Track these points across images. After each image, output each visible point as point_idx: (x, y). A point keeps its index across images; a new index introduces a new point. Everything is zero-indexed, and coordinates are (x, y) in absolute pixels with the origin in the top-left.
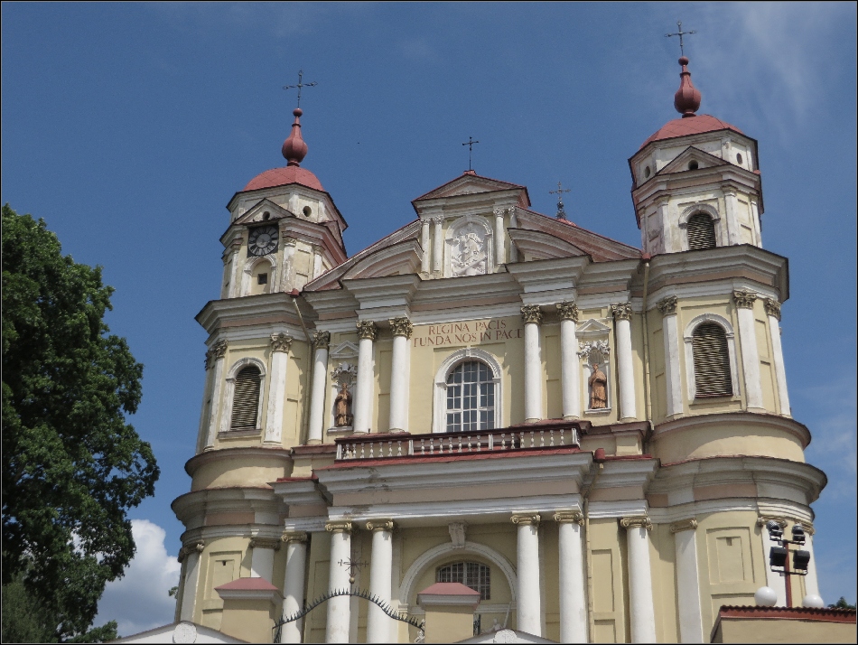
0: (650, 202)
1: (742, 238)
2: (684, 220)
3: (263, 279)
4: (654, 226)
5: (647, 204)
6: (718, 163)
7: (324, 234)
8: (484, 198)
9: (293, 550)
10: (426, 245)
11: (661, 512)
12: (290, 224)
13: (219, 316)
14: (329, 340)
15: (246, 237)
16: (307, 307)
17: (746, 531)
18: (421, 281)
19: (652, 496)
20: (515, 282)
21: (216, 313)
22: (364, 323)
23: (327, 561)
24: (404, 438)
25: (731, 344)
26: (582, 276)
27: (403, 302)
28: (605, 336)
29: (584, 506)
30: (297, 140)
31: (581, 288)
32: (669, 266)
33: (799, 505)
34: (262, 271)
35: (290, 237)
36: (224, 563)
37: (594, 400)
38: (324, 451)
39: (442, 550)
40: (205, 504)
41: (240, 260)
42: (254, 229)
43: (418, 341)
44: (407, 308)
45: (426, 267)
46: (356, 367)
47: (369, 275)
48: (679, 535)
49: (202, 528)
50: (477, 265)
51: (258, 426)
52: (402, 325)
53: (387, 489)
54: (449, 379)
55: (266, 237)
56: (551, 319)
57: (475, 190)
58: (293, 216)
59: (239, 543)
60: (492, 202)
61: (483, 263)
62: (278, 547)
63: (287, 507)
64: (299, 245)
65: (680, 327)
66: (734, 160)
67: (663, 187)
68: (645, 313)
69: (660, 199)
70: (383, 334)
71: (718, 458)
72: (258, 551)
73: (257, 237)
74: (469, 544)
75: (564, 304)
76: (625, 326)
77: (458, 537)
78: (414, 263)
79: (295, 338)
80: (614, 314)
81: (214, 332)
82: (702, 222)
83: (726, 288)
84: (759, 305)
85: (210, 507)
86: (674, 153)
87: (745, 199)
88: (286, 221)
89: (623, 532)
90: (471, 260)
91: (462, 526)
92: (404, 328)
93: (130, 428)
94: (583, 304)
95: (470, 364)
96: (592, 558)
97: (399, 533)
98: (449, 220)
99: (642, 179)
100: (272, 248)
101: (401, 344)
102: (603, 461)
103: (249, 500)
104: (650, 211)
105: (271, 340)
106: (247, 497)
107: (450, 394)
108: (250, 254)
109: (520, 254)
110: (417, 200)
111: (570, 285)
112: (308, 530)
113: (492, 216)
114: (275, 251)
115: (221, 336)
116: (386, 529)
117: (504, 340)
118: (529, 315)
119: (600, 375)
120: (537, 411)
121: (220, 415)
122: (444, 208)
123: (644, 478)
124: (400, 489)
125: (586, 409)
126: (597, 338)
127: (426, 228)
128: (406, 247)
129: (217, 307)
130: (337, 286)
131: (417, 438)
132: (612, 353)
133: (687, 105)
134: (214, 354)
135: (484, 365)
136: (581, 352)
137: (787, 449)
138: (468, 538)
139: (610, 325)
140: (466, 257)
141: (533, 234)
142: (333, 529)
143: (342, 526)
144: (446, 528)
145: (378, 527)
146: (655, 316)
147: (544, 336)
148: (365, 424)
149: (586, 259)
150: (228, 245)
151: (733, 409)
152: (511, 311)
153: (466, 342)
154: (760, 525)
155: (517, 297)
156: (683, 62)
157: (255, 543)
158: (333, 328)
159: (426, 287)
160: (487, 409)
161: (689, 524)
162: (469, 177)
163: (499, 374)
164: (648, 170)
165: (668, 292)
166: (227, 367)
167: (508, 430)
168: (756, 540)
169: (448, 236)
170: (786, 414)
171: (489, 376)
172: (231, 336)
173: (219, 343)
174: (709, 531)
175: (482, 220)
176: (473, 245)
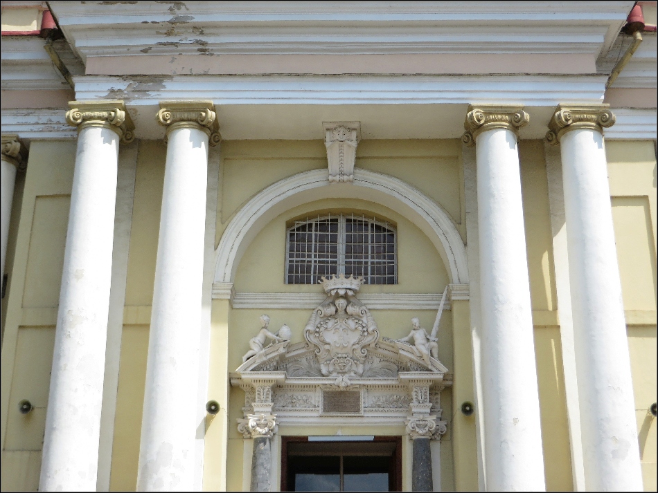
39: (305, 185)
53: (203, 49)
74: (362, 173)
77: (341, 156)
91: (354, 134)
97: (221, 149)
112: (22, 136)
116: (201, 125)
138: (360, 161)
142: (84, 119)
143: (105, 114)
144: (321, 143)
145: (183, 120)
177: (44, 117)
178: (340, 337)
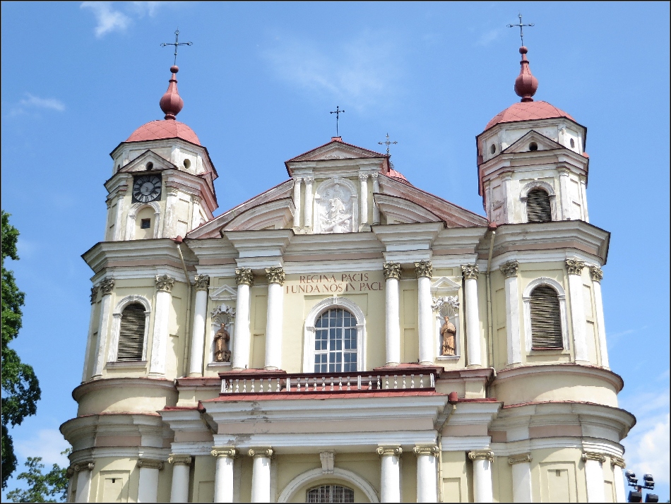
0: (495, 175)
1: (575, 214)
2: (524, 195)
3: (146, 224)
4: (497, 197)
5: (492, 177)
6: (555, 146)
7: (201, 185)
8: (351, 163)
9: (180, 472)
10: (297, 202)
11: (501, 446)
12: (172, 175)
13: (107, 256)
14: (209, 284)
15: (131, 184)
16: (189, 252)
17: (573, 465)
18: (295, 235)
19: (495, 434)
20: (379, 241)
21: (103, 253)
22: (242, 271)
23: (212, 481)
24: (282, 376)
25: (562, 305)
26: (437, 238)
27: (278, 253)
28: (456, 293)
29: (438, 439)
30: (175, 96)
31: (435, 249)
32: (512, 234)
33: (614, 443)
34: (145, 216)
35: (172, 187)
36: (114, 480)
37: (444, 348)
38: (205, 384)
39: (313, 475)
40: (96, 427)
41: (125, 205)
42: (138, 177)
43: (290, 289)
44: (281, 259)
45: (297, 222)
46: (234, 309)
47: (246, 228)
48: (514, 466)
49: (93, 448)
50: (343, 223)
51: (144, 359)
52: (276, 274)
53: (267, 420)
54: (318, 323)
55: (150, 186)
56: (410, 274)
57: (342, 155)
58: (175, 168)
59: (130, 465)
60: (358, 167)
61: (348, 222)
62: (163, 467)
63: (172, 433)
64: (180, 194)
65: (519, 288)
66: (568, 145)
67: (507, 164)
68: (488, 273)
69: (504, 175)
70: (259, 280)
71: (550, 403)
72: (145, 472)
73: (141, 185)
74: (337, 470)
75: (422, 263)
76: (472, 284)
77: (328, 463)
78: (287, 217)
79: (177, 279)
80: (463, 273)
81: (100, 270)
82: (539, 199)
83: (558, 257)
84: (586, 271)
85: (100, 430)
86: (516, 135)
87: (576, 178)
88: (170, 172)
89: (470, 463)
90: (338, 218)
91: (332, 455)
92: (278, 276)
93: (13, 353)
94: (437, 263)
95: (336, 310)
96: (443, 485)
97: (277, 459)
98: (318, 180)
99: (488, 155)
100: (155, 196)
101: (276, 290)
102: (455, 403)
103: (137, 425)
104: (494, 184)
105: (156, 281)
106: (135, 422)
107: (317, 337)
108: (134, 200)
109: (382, 215)
110: (290, 161)
111: (427, 247)
112: (191, 454)
113: (356, 179)
114: (159, 199)
115: (108, 274)
116: (266, 456)
117: (367, 291)
118: (391, 271)
119: (451, 326)
120: (395, 358)
121: (108, 347)
122: (314, 169)
123: (489, 418)
124: (279, 421)
125: (438, 355)
126: (448, 293)
127: (298, 186)
128: (281, 205)
129: (105, 248)
130: (217, 234)
131: (293, 376)
132: (461, 307)
133: (525, 90)
134: (100, 291)
135: (347, 312)
136: (434, 305)
137: (604, 396)
139: (460, 283)
140: (333, 215)
141: (395, 199)
142: (218, 454)
143: (227, 452)
144: (318, 455)
145: (259, 454)
146: (497, 277)
147: (402, 290)
148: (242, 361)
149: (442, 224)
150: (113, 190)
151: (563, 361)
152: (373, 266)
153: (334, 292)
154: (584, 460)
155: (380, 254)
156: (523, 51)
157: (142, 464)
158: (213, 273)
159: (298, 241)
160: (351, 351)
161: (525, 458)
162: (337, 143)
163: (362, 322)
164: (494, 148)
165: (511, 257)
166: (114, 303)
167: (374, 373)
168: (580, 473)
169: (317, 196)
170: (606, 366)
171: (355, 322)
172: (118, 275)
173: (106, 281)
174: (542, 464)
175: (347, 183)
176: (339, 205)
177: (201, 445)
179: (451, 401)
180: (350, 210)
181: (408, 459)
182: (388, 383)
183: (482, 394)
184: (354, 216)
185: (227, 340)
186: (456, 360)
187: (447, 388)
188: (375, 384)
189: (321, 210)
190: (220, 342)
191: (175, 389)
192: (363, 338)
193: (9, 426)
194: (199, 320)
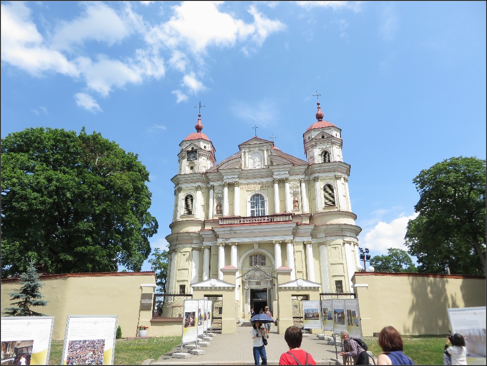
0: (310, 147)
1: (338, 159)
2: (320, 153)
3: (192, 168)
4: (311, 155)
6: (330, 136)
7: (210, 154)
8: (261, 145)
9: (207, 252)
10: (243, 159)
11: (315, 239)
13: (179, 179)
14: (214, 188)
15: (186, 155)
16: (207, 177)
17: (340, 245)
18: (242, 170)
19: (313, 235)
20: (271, 171)
22: (225, 183)
23: (217, 255)
24: (239, 218)
25: (335, 191)
26: (291, 169)
28: (298, 188)
29: (293, 238)
30: (200, 124)
31: (290, 173)
32: (317, 167)
33: (354, 237)
34: (192, 165)
35: (200, 155)
36: (184, 255)
37: (295, 206)
38: (214, 221)
39: (250, 251)
41: (185, 162)
42: (188, 152)
43: (241, 188)
44: (238, 178)
45: (243, 166)
46: (223, 196)
47: (226, 168)
48: (320, 246)
49: (177, 244)
50: (259, 165)
51: (193, 213)
53: (235, 233)
54: (251, 200)
55: (193, 155)
56: (282, 182)
57: (258, 142)
59: (190, 250)
60: (263, 146)
62: (200, 250)
63: (203, 238)
64: (203, 158)
65: (320, 185)
66: (335, 136)
67: (314, 143)
68: (309, 181)
69: (313, 147)
70: (231, 186)
72: (194, 251)
73: (190, 155)
74: (260, 249)
75: (286, 178)
76: (303, 185)
77: (256, 247)
78: (239, 163)
79: (203, 186)
80: (300, 181)
81: (177, 184)
82: (325, 154)
83: (332, 175)
84: (342, 179)
85: (179, 238)
86: (317, 133)
87: (338, 147)
88: (200, 150)
89: (305, 246)
90: (257, 164)
91: (258, 244)
92: (237, 184)
93: (149, 213)
94: (291, 178)
95: (257, 195)
96: (296, 253)
97: (239, 246)
98: (250, 151)
99: (307, 140)
101: (237, 189)
102: (299, 225)
104: (310, 150)
105: (196, 187)
106: (191, 235)
107: (251, 204)
108: (188, 160)
109: (271, 162)
110: (240, 145)
111: (287, 172)
112: (210, 245)
113: (263, 151)
114: (196, 159)
115: (180, 185)
116: (235, 245)
117: (268, 188)
118: (275, 181)
119: (296, 199)
120: (278, 211)
121: (181, 210)
122: (248, 148)
123: (311, 230)
124: (239, 233)
126: (296, 188)
127: (243, 154)
128: (238, 160)
129: (178, 177)
130: (216, 171)
131: (244, 218)
132: (300, 193)
133: (319, 117)
134: (178, 191)
135: (261, 196)
136: (291, 192)
137: (350, 221)
138: (259, 247)
139: (299, 185)
140: (255, 163)
141: (276, 157)
142: (219, 245)
143: (222, 244)
144: (253, 244)
145: (233, 245)
146: (312, 182)
147: (279, 187)
148: (226, 213)
149: (292, 165)
150: (181, 157)
151: (336, 210)
152: (270, 179)
153: (257, 189)
154: (344, 244)
155: (271, 175)
156: (318, 104)
157: (193, 249)
158: (215, 184)
159: (244, 172)
160: (262, 209)
161: (323, 244)
162: (256, 138)
163: (266, 199)
164: (309, 138)
165: (316, 175)
166: (182, 196)
167: (271, 216)
168: (343, 248)
169: (249, 156)
170: (351, 211)
171: (263, 199)
172: (183, 186)
173: (179, 188)
174: (329, 245)
175: (260, 152)
176: (257, 159)
177: (213, 242)
178: (258, 274)
179: (297, 225)
180: (261, 161)
181: (284, 245)
182: (276, 219)
183: (308, 222)
184: (263, 163)
185: (221, 206)
186: (299, 211)
187: (296, 220)
188: (271, 220)
189: (252, 161)
190: (218, 207)
191: (204, 224)
192: (267, 204)
193: (148, 238)
194: (211, 200)
